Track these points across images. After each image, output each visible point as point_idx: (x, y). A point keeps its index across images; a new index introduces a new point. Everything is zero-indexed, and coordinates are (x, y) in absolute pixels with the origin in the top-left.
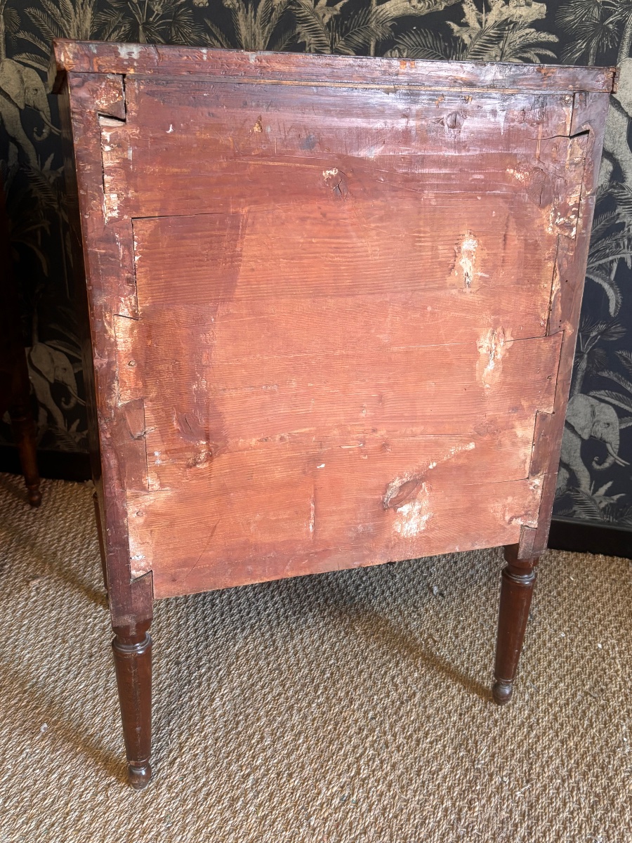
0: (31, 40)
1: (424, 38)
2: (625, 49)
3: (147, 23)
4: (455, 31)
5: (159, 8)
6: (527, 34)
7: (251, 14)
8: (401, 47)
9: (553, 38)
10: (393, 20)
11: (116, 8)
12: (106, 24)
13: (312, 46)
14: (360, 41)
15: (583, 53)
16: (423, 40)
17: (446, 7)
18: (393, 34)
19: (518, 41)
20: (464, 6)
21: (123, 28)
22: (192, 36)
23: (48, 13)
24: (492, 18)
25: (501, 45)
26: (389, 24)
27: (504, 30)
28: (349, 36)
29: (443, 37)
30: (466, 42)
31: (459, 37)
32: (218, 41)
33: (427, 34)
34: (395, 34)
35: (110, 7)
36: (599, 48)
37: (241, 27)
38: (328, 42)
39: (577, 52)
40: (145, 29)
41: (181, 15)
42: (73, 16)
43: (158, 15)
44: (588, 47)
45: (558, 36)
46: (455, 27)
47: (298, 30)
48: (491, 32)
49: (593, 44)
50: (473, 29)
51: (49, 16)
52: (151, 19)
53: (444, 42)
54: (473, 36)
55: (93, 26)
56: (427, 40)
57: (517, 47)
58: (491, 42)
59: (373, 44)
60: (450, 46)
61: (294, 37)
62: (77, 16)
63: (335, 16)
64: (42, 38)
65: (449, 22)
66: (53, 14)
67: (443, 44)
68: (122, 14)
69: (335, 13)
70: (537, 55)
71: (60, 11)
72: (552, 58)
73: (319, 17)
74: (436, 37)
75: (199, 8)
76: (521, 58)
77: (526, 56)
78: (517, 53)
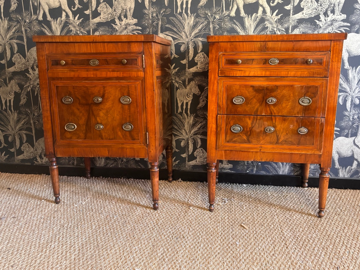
0: (170, 27)
3: (213, 21)
4: (317, 23)
5: (218, 17)
6: (340, 23)
7: (250, 18)
8: (300, 28)
9: (348, 24)
10: (297, 20)
12: (199, 22)
13: (270, 28)
14: (287, 26)
17: (314, 16)
18: (297, 24)
19: (337, 25)
20: (320, 15)
21: (205, 23)
22: (229, 25)
23: (177, 19)
24: (329, 19)
25: (332, 27)
26: (296, 21)
27: (333, 22)
28: (283, 25)
29: (313, 24)
30: (321, 26)
32: (238, 26)
35: (201, 17)
37: (246, 22)
38: (276, 27)
39: (356, 28)
40: (212, 23)
41: (225, 19)
42: (187, 20)
43: (217, 19)
44: (359, 27)
45: (350, 24)
46: (317, 21)
47: (265, 23)
48: (329, 23)
50: (323, 22)
51: (178, 19)
52: (215, 20)
53: (314, 26)
54: (323, 24)
55: (194, 23)
56: (308, 25)
57: (337, 27)
58: (329, 26)
59: (291, 27)
60: (316, 27)
61: (264, 25)
62: (188, 19)
63: (278, 19)
64: (175, 27)
65: (315, 20)
66: (180, 19)
68: (205, 19)
69: (278, 18)
70: (344, 29)
71: (182, 18)
72: (348, 30)
73: (273, 19)
74: (311, 24)
75: (232, 17)
76: (339, 30)
77: (340, 29)
78: (337, 29)
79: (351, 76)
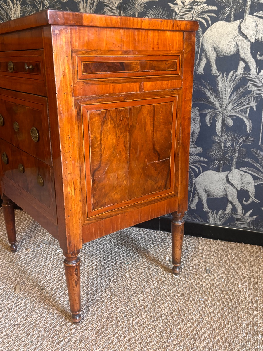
1: (159, 10)
2: (248, 11)
3: (43, 10)
4: (172, 7)
5: (47, 3)
6: (203, 7)
7: (85, 4)
8: (149, 15)
9: (215, 8)
10: (145, 3)
11: (30, 4)
12: (26, 11)
14: (131, 13)
15: (229, 14)
16: (158, 12)
18: (145, 9)
19: (200, 10)
21: (33, 13)
23: (3, 8)
24: (188, 1)
25: (192, 12)
26: (143, 5)
27: (193, 5)
28: (126, 11)
29: (167, 10)
30: (177, 12)
31: (174, 10)
33: (160, 8)
34: (146, 10)
35: (27, 4)
36: (235, 11)
37: (81, 10)
38: (118, 14)
39: (226, 14)
41: (57, 6)
42: (13, 9)
43: (47, 6)
44: (231, 11)
45: (217, 7)
46: (172, 5)
47: (105, 10)
48: (188, 7)
49: (233, 10)
50: (179, 6)
52: (44, 8)
54: (180, 9)
55: (21, 12)
56: (160, 11)
57: (199, 13)
58: (187, 11)
59: (137, 14)
60: (170, 14)
61: (104, 13)
63: (120, 3)
65: (169, 3)
66: (5, 8)
67: (167, 13)
68: (32, 7)
69: (120, 1)
70: (208, 16)
71: (8, 6)
72: (215, 17)
73: (113, 4)
74: (164, 10)
75: (63, 2)
76: (201, 18)
77: (203, 16)
78: (200, 15)
79: (220, 85)
